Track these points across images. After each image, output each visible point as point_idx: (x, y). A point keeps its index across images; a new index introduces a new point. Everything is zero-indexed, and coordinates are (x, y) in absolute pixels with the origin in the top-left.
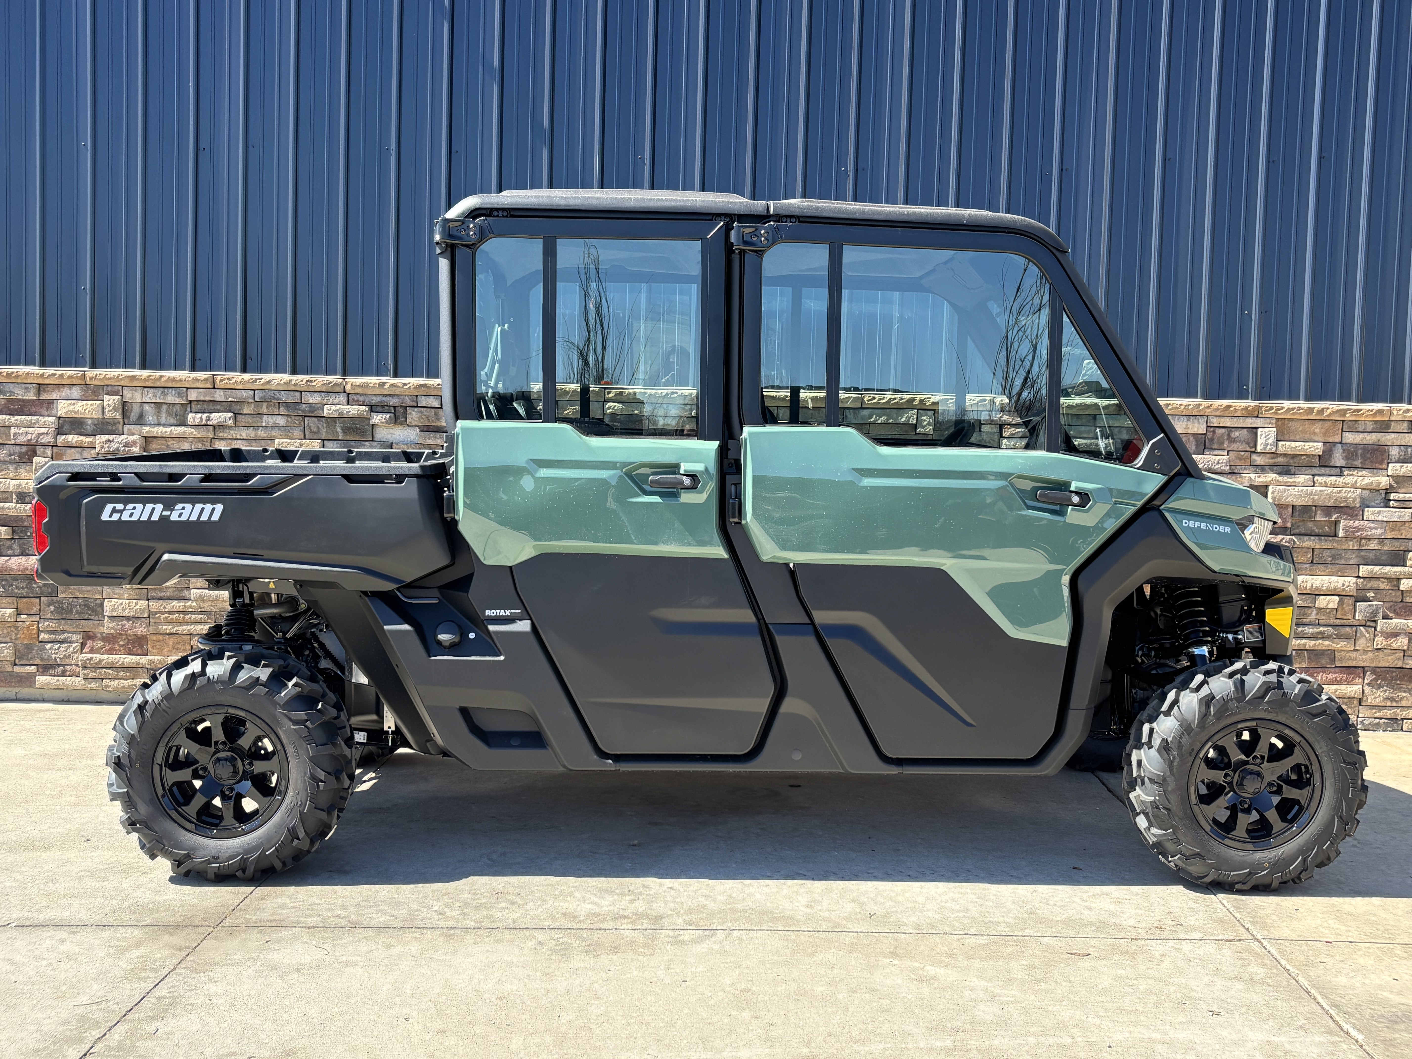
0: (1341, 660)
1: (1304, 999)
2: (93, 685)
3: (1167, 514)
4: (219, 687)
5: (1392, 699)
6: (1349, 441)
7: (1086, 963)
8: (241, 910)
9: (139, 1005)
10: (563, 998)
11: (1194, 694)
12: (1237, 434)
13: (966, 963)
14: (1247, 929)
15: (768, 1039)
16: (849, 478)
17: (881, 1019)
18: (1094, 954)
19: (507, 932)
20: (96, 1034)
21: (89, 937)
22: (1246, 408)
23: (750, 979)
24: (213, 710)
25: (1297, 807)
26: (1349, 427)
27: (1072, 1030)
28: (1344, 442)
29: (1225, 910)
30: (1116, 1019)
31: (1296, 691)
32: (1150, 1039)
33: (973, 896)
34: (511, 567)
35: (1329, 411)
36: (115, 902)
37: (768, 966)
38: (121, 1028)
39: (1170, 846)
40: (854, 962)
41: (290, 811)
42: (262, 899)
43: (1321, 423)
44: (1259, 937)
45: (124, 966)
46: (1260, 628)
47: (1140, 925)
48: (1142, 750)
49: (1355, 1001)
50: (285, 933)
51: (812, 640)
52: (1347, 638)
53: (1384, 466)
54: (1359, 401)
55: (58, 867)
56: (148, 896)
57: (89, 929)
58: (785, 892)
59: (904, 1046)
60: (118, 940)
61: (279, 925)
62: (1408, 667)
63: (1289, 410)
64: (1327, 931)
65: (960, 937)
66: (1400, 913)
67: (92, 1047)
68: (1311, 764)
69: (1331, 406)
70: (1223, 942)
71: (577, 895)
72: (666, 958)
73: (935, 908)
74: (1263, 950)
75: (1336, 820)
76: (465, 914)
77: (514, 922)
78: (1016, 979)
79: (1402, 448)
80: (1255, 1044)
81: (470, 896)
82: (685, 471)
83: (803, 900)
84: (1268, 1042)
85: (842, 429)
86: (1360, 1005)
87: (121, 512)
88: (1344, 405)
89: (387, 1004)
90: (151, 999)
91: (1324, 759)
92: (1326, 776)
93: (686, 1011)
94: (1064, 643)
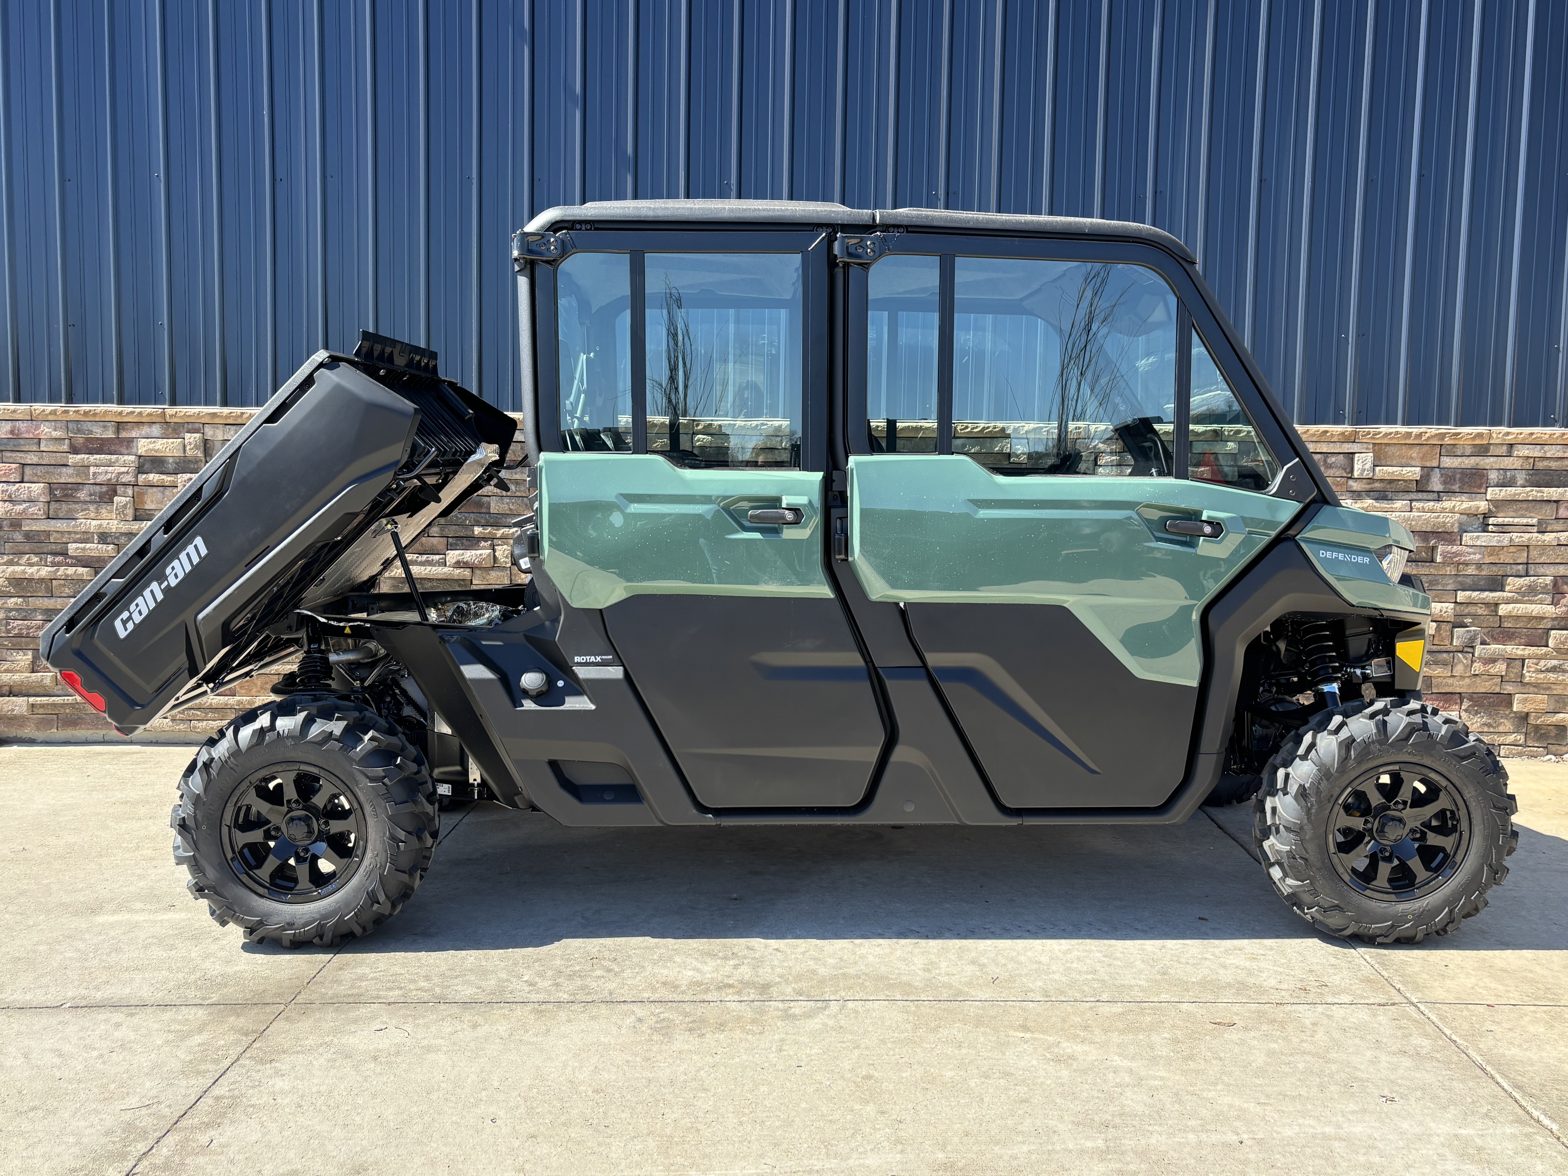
0: (1437, 686)
1: (1480, 1078)
2: (182, 727)
3: (1303, 545)
4: (290, 742)
5: (1489, 725)
6: (1447, 466)
7: (1232, 1035)
8: (316, 983)
9: (195, 1108)
10: (667, 1090)
11: (1333, 737)
12: (1333, 459)
13: (1103, 1037)
14: (1399, 990)
15: (898, 1141)
16: (964, 510)
17: (1020, 1112)
18: (1240, 1024)
19: (603, 1006)
20: (142, 1147)
21: (149, 1020)
22: (1343, 433)
23: (871, 1062)
24: (284, 767)
25: (1441, 855)
26: (1447, 451)
27: (1235, 1124)
28: (1441, 466)
29: (1369, 966)
30: (1280, 1108)
31: (1443, 732)
32: (1324, 1134)
33: (1099, 955)
34: (601, 610)
35: (1427, 435)
36: (180, 976)
37: (889, 1045)
38: (171, 1139)
39: (1307, 898)
40: (982, 1039)
41: (369, 874)
42: (341, 969)
43: (1418, 447)
44: (1415, 1001)
45: (183, 1056)
46: (1388, 662)
47: (1282, 986)
48: (1277, 797)
49: (1537, 1079)
50: (363, 1011)
51: (925, 684)
52: (1445, 664)
53: (1483, 491)
54: (1456, 425)
55: (124, 933)
56: (218, 967)
57: (149, 1010)
58: (898, 953)
59: (1050, 1148)
60: (179, 1022)
61: (356, 1001)
62: (1505, 692)
63: (1386, 435)
64: (1485, 992)
65: (1093, 1004)
66: (1556, 968)
67: (135, 1166)
68: (1458, 810)
69: (1429, 431)
70: (1376, 1007)
71: (678, 959)
72: (776, 1037)
73: (1061, 970)
74: (1422, 1016)
75: (1485, 868)
76: (557, 985)
77: (611, 994)
78: (1161, 1057)
79: (1501, 472)
80: (1442, 1139)
81: (563, 962)
82: (787, 505)
83: (919, 962)
84: (1456, 1136)
85: (955, 457)
86: (1544, 1086)
88: (1443, 429)
89: (472, 1100)
90: (208, 1100)
91: (1472, 805)
92: (1474, 822)
93: (803, 1105)
94: (1194, 683)
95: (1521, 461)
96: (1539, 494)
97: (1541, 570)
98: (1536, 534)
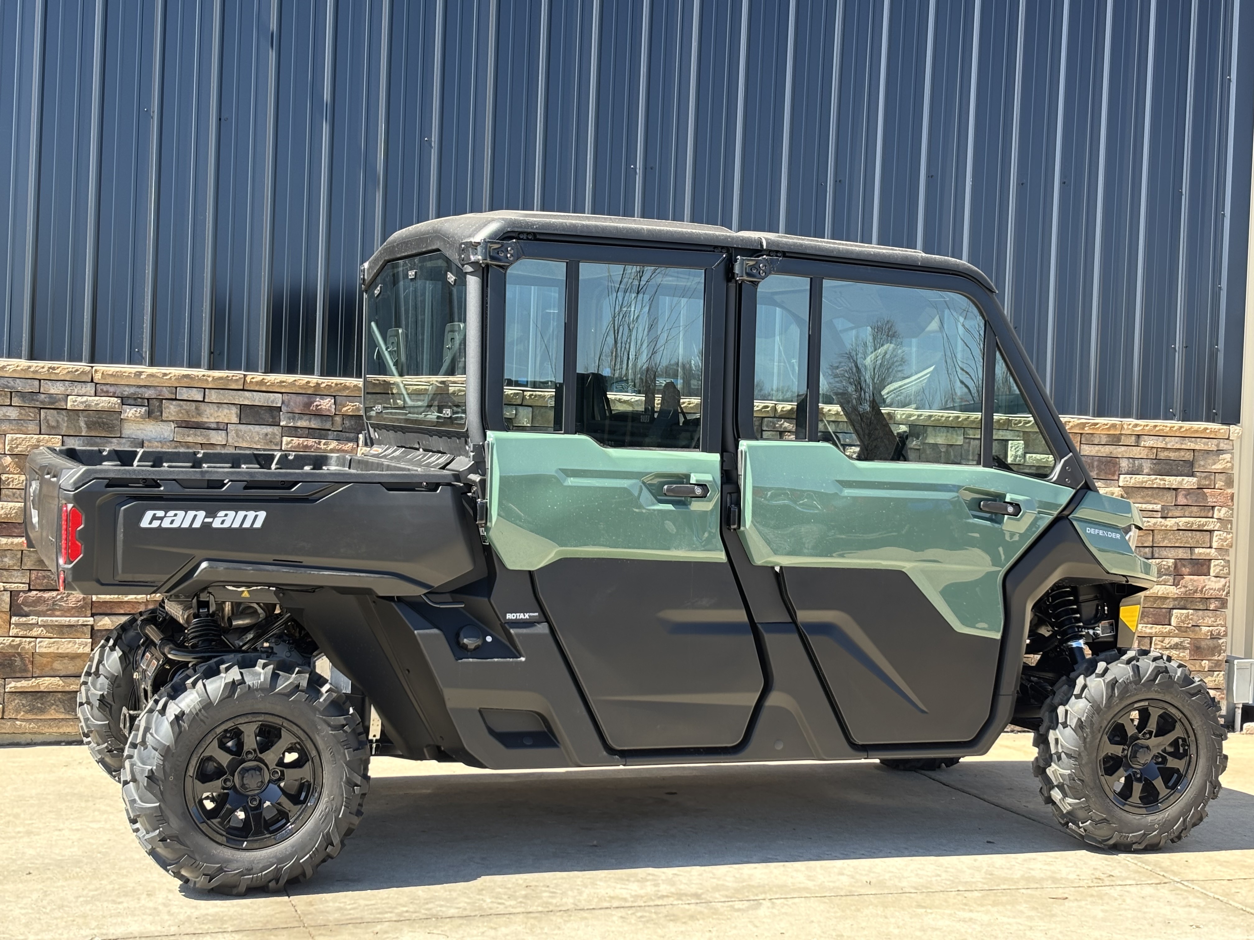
3: (1075, 523)
4: (259, 695)
6: (1086, 453)
8: (306, 914)
11: (1101, 679)
13: (983, 908)
14: (1163, 876)
16: (833, 489)
24: (250, 718)
25: (1176, 775)
26: (1086, 440)
31: (1179, 674)
34: (530, 572)
35: (1071, 424)
39: (1081, 814)
41: (324, 817)
42: (312, 905)
44: (1177, 880)
46: (1111, 624)
47: (1082, 878)
48: (1057, 731)
51: (796, 637)
53: (1116, 478)
54: (1094, 416)
61: (364, 922)
64: (1221, 873)
65: (957, 893)
68: (1189, 737)
69: (1072, 420)
70: (1155, 885)
71: (600, 883)
72: (744, 920)
73: (913, 876)
74: (1188, 888)
75: (1208, 784)
76: (523, 902)
77: (576, 905)
78: (1033, 916)
79: (1131, 460)
81: (505, 890)
82: (697, 481)
83: (799, 876)
85: (820, 444)
87: (161, 519)
88: (1083, 419)
91: (1199, 732)
92: (1200, 747)
94: (998, 636)
95: (1146, 450)
96: (1162, 482)
97: (1164, 553)
98: (1160, 520)
